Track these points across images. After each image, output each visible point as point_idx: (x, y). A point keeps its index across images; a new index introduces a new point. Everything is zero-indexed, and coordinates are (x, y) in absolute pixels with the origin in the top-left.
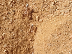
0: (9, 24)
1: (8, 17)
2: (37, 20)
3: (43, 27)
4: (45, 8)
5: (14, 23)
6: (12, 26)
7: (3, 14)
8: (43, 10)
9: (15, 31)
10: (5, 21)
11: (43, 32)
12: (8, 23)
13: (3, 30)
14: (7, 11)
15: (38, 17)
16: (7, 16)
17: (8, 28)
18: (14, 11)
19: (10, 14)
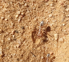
0: (16, 47)
1: (15, 37)
2: (56, 39)
3: (65, 51)
4: (67, 21)
5: (24, 45)
6: (21, 50)
7: (7, 33)
8: (64, 24)
9: (25, 58)
10: (11, 43)
12: (15, 47)
14: (13, 28)
15: (57, 34)
16: (13, 36)
17: (15, 54)
18: (24, 28)
19: (18, 32)
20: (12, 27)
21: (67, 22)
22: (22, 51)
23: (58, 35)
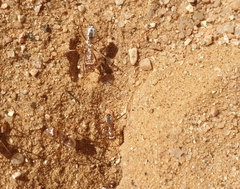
0: (30, 75)
1: (26, 50)
2: (133, 61)
4: (162, 16)
5: (49, 72)
6: (42, 84)
7: (7, 39)
8: (153, 25)
9: (52, 102)
10: (16, 65)
11: (153, 106)
12: (26, 74)
13: (9, 100)
14: (23, 27)
15: (135, 49)
16: (23, 47)
17: (25, 91)
18: (49, 30)
19: (33, 39)
20: (20, 26)
21: (163, 19)
22: (45, 87)
23: (138, 53)
